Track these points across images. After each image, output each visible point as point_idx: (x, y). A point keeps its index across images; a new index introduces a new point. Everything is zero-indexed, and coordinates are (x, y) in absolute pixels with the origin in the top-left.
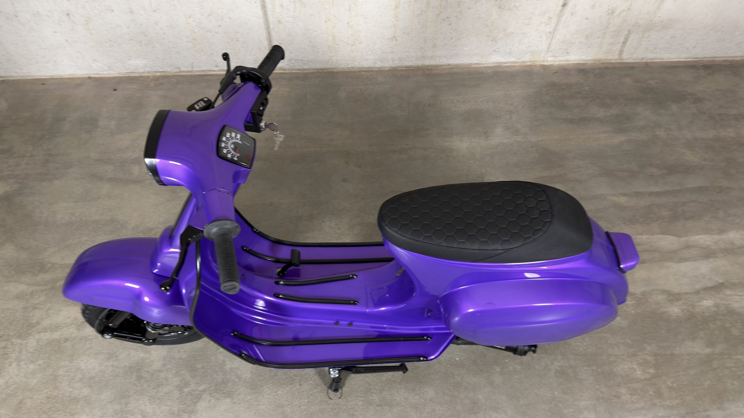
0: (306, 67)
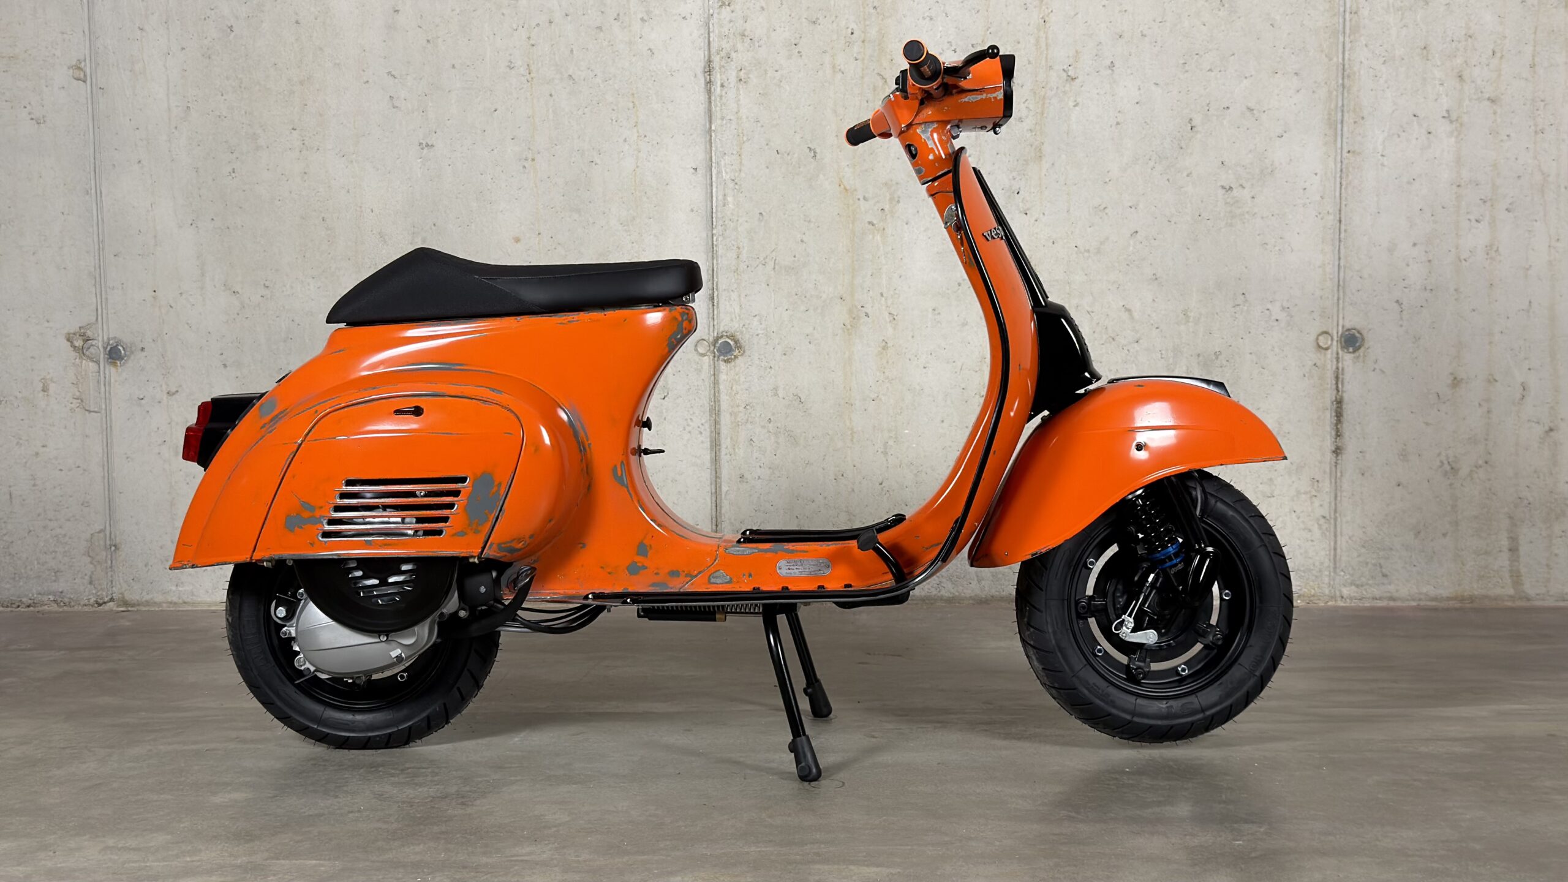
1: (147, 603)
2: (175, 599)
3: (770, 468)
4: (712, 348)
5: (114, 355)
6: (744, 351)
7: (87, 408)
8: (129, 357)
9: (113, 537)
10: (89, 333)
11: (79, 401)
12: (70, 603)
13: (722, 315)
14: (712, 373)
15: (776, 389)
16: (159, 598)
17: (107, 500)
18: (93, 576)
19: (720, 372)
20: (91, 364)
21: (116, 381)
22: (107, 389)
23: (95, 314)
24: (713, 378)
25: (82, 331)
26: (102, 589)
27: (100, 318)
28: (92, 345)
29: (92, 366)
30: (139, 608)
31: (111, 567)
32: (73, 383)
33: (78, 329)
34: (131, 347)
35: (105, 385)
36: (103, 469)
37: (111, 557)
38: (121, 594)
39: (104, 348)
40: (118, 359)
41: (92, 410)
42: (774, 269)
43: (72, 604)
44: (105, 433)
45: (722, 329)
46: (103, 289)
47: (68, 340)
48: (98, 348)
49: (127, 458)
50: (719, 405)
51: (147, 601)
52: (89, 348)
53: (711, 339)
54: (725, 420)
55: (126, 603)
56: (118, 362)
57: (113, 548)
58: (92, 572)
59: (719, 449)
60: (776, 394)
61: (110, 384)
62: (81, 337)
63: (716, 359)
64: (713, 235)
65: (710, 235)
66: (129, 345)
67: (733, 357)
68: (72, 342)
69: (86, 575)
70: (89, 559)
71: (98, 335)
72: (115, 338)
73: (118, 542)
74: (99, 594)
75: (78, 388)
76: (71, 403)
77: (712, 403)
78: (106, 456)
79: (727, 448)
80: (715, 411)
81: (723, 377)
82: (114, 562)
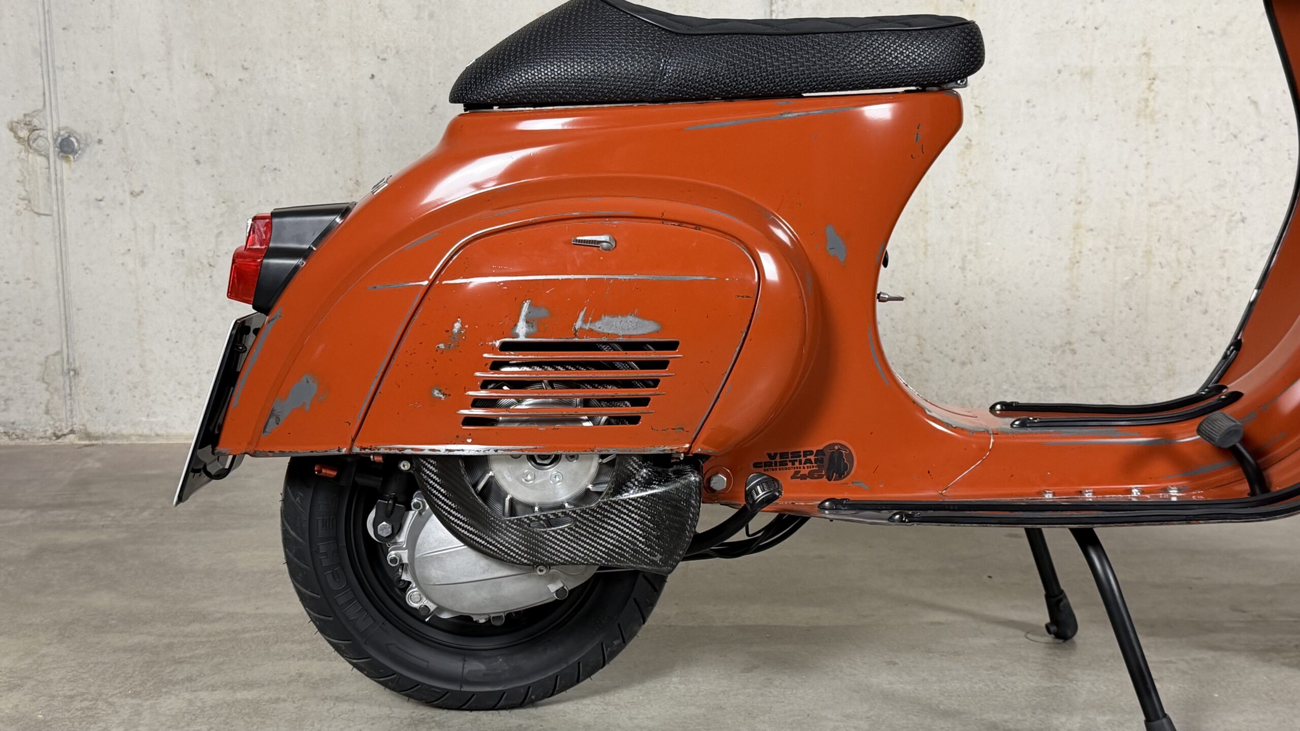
1: (114, 436)
2: (146, 431)
5: (66, 149)
7: (36, 210)
8: (84, 151)
9: (71, 360)
10: (36, 122)
11: (26, 202)
12: (23, 435)
16: (127, 430)
17: (63, 317)
18: (50, 406)
20: (39, 158)
21: (69, 179)
22: (59, 188)
23: (42, 99)
25: (28, 119)
26: (60, 420)
27: (47, 103)
28: (40, 136)
29: (41, 160)
30: (104, 441)
31: (70, 395)
32: (18, 181)
33: (22, 117)
34: (86, 139)
35: (56, 183)
36: (58, 282)
37: (70, 383)
38: (83, 425)
39: (53, 137)
40: (70, 153)
41: (42, 212)
43: (26, 436)
44: (57, 240)
46: (51, 69)
47: (11, 129)
48: (47, 141)
49: (86, 269)
51: (113, 434)
52: (35, 140)
55: (88, 436)
56: (71, 157)
57: (72, 373)
58: (48, 401)
61: (62, 181)
62: (26, 127)
66: (83, 135)
68: (15, 134)
69: (41, 403)
70: (45, 386)
71: (47, 124)
72: (67, 128)
73: (77, 365)
74: (57, 424)
75: (24, 186)
76: (17, 204)
78: (60, 266)
82: (73, 388)
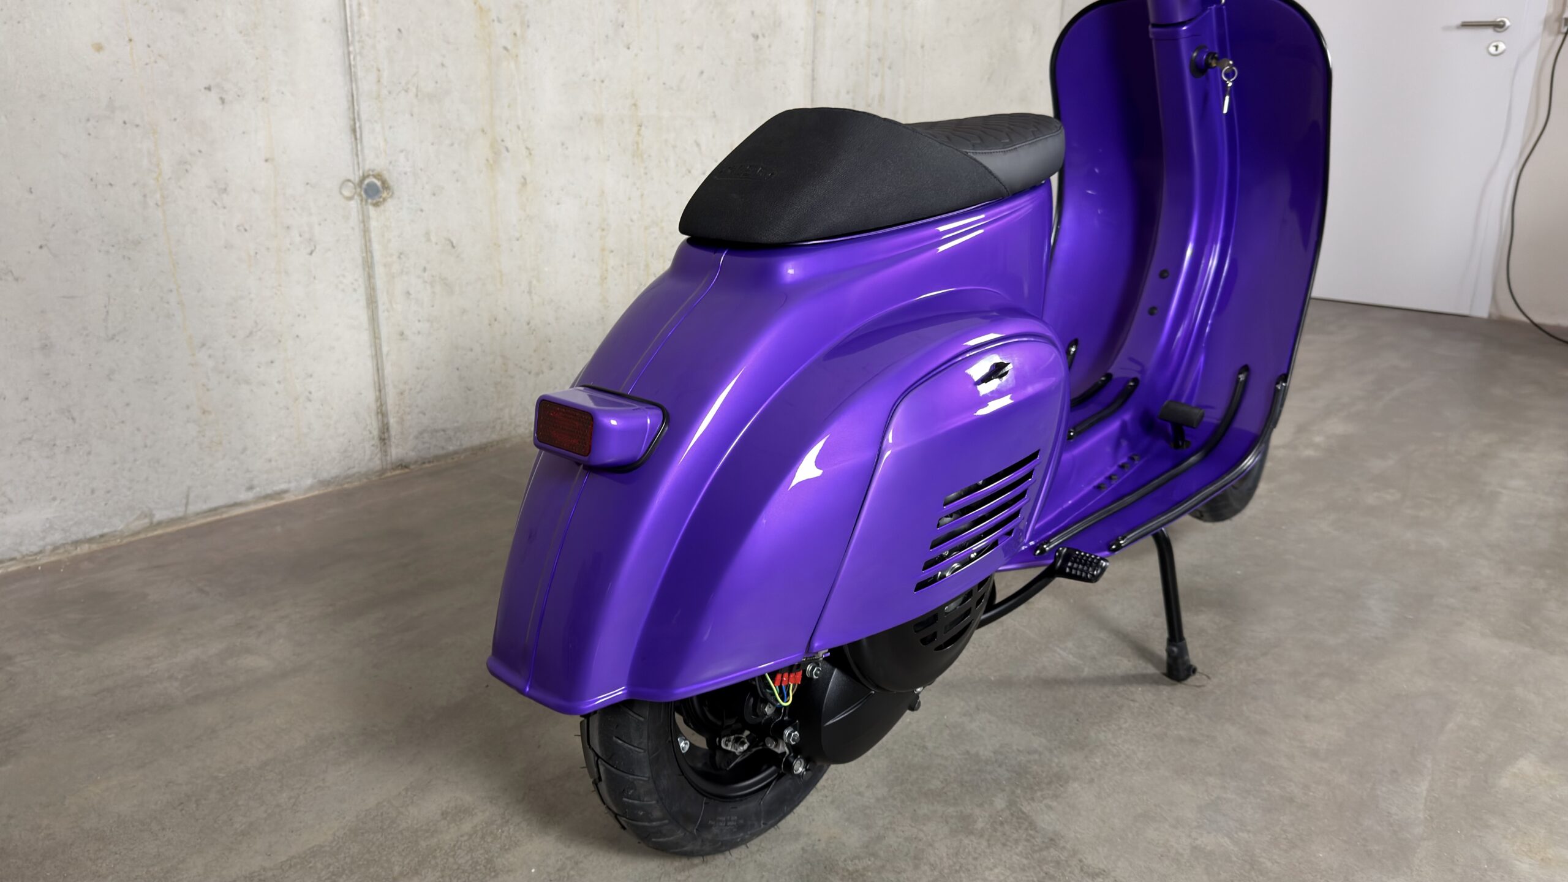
0: (451, 448)
3: (428, 321)
4: (358, 190)
6: (393, 193)
13: (366, 151)
14: (361, 217)
15: (427, 234)
19: (369, 217)
24: (362, 225)
42: (417, 96)
45: (367, 167)
50: (372, 257)
53: (357, 180)
54: (380, 271)
59: (377, 307)
60: (429, 240)
63: (364, 203)
64: (349, 53)
65: (346, 52)
67: (381, 200)
77: (364, 255)
79: (384, 304)
80: (368, 265)
81: (373, 224)
